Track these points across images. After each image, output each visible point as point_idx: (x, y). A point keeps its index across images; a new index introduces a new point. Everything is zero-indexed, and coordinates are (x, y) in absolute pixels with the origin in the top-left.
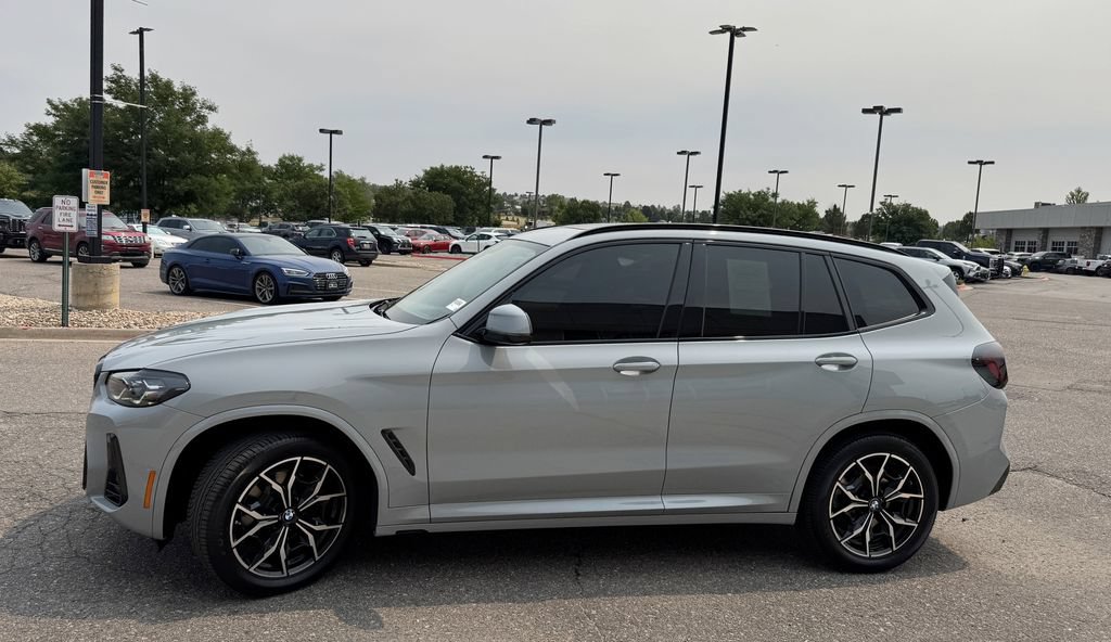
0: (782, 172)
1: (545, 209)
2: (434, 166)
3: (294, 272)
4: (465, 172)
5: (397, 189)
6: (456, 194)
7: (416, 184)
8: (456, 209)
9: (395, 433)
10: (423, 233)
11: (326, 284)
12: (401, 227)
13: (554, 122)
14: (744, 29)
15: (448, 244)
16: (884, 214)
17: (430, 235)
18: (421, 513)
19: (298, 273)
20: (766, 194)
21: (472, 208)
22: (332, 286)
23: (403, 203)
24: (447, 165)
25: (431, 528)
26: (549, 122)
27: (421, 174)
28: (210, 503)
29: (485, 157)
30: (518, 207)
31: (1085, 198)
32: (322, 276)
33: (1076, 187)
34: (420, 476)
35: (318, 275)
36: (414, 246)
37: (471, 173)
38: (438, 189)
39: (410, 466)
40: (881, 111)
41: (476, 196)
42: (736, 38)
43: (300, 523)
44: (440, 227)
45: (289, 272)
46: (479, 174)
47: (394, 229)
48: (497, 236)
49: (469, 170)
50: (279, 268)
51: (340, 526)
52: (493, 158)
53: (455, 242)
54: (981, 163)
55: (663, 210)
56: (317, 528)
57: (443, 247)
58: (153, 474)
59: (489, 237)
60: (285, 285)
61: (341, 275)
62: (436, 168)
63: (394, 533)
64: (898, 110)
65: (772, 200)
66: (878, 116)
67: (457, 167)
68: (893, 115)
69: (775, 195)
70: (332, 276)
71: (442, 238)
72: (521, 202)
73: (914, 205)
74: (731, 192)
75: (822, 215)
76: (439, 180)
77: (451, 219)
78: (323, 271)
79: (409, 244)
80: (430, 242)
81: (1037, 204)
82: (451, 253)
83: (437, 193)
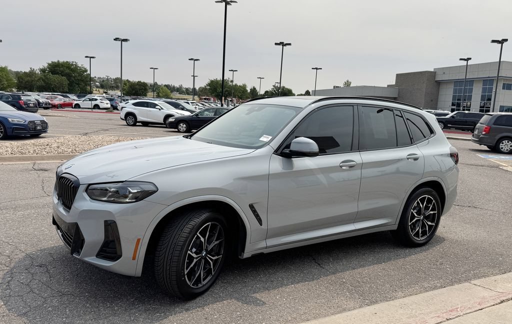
0: (235, 71)
1: (113, 85)
2: (53, 61)
3: (16, 121)
4: (72, 65)
5: (32, 73)
6: (68, 76)
7: (43, 71)
8: (69, 84)
9: (254, 205)
10: (56, 98)
11: (35, 127)
12: (42, 94)
13: (129, 40)
14: (231, 2)
15: (72, 104)
16: (275, 91)
17: (59, 99)
18: (263, 244)
19: (18, 121)
20: (228, 81)
21: (78, 84)
22: (39, 128)
23: (37, 81)
24: (61, 60)
25: (266, 251)
26: (126, 40)
27: (46, 65)
28: (178, 252)
29: (86, 57)
30: (97, 84)
31: (350, 84)
32: (33, 122)
33: (347, 80)
34: (264, 226)
35: (30, 122)
36: (52, 105)
37: (76, 65)
38: (58, 73)
39: (260, 221)
40: (282, 44)
41: (79, 78)
42: (228, 6)
43: (208, 257)
44: (64, 94)
45: (13, 121)
46: (80, 66)
47: (39, 95)
48: (100, 99)
49: (74, 63)
50: (6, 119)
51: (221, 256)
52: (91, 57)
53: (76, 102)
54: (317, 69)
55: (174, 87)
56: (214, 258)
57: (70, 105)
58: (139, 240)
59: (96, 100)
60: (11, 128)
61: (43, 122)
62: (55, 63)
63: (250, 256)
64: (290, 44)
65: (231, 84)
66: (281, 46)
67: (67, 62)
68: (287, 46)
69: (232, 81)
70: (38, 122)
71: (67, 100)
72: (98, 81)
73: (286, 87)
74: (213, 79)
75: (249, 91)
76: (56, 68)
77: (66, 89)
78: (33, 120)
79: (49, 104)
80: (62, 102)
81: (334, 87)
82: (75, 108)
83: (58, 76)
